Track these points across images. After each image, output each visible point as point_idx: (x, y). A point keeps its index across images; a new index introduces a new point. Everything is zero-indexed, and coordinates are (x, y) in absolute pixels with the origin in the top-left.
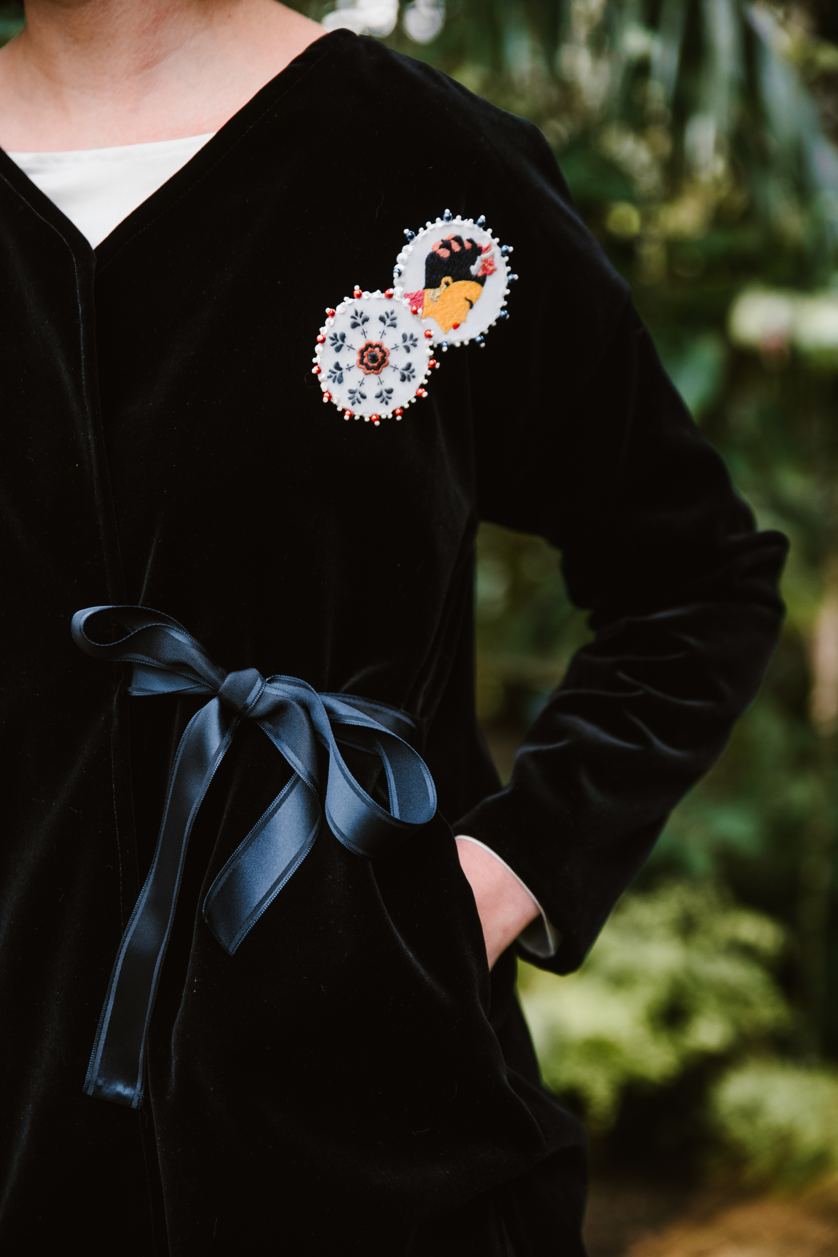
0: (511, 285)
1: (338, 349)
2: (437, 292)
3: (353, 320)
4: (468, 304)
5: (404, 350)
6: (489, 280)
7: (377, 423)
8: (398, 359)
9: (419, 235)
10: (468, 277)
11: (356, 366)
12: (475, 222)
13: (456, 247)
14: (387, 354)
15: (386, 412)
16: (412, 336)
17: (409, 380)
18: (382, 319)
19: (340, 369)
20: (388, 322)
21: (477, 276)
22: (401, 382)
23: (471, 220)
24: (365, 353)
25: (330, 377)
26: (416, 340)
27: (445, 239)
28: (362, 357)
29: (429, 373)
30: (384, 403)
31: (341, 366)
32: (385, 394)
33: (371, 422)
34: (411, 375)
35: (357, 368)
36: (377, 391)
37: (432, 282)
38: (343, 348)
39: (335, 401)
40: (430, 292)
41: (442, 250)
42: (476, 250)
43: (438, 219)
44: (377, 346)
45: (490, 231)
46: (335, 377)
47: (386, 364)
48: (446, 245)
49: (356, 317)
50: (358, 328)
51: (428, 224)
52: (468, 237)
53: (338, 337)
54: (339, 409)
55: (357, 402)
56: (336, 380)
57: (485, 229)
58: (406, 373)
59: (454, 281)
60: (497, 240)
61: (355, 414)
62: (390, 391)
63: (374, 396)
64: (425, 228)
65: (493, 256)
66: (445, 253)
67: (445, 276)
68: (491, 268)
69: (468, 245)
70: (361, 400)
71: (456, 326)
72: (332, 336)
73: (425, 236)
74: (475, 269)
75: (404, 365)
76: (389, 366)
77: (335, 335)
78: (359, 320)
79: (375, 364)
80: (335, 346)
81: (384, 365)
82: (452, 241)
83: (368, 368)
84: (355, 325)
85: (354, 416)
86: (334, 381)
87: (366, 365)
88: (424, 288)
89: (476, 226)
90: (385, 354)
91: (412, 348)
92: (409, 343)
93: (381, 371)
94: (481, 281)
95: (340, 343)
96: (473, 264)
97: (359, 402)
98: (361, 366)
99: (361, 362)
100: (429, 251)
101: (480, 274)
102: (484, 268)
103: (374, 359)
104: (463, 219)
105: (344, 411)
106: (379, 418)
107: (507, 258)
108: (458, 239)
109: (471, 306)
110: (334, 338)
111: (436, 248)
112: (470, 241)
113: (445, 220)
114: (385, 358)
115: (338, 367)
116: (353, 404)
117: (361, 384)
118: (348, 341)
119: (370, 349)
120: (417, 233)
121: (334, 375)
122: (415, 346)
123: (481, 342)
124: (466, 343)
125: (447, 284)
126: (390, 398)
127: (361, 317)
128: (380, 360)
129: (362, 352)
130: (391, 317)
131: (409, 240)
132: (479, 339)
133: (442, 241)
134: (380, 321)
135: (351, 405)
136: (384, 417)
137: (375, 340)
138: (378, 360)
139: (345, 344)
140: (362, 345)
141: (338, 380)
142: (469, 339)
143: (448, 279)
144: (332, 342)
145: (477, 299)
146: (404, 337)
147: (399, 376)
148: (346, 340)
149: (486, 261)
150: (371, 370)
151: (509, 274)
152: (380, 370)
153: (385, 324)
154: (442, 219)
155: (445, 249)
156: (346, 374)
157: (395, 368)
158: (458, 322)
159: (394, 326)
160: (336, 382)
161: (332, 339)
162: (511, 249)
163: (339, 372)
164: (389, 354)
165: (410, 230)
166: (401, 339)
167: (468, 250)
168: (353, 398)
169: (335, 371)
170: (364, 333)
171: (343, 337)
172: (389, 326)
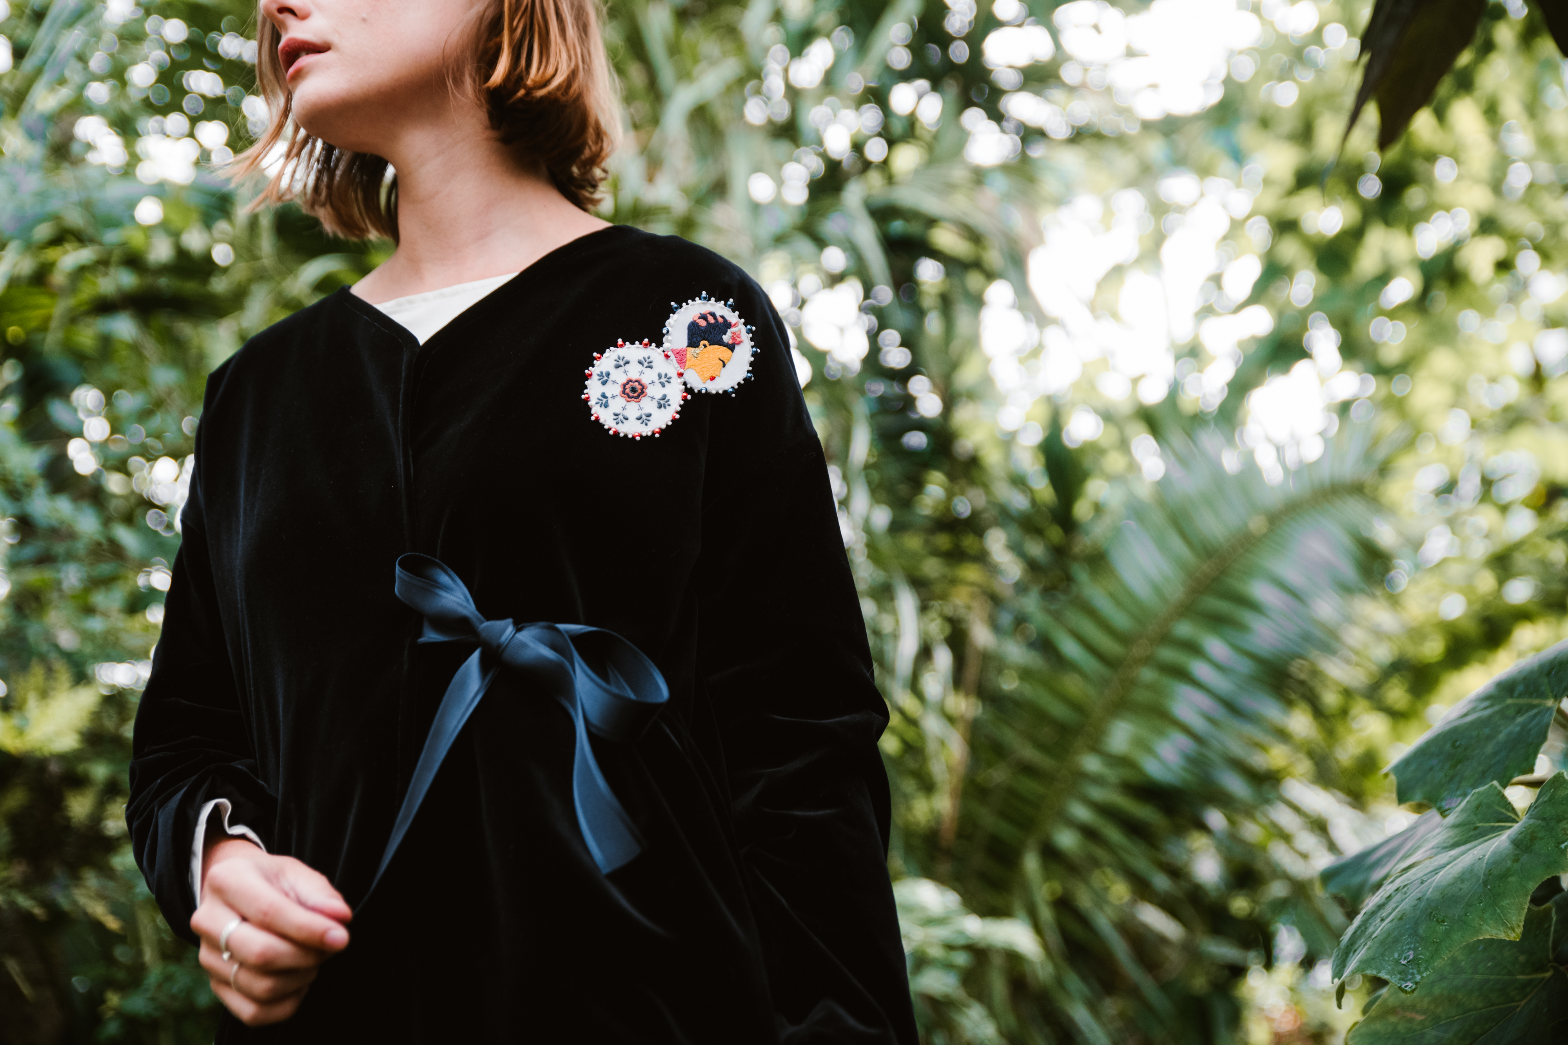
0: (754, 355)
1: (604, 383)
2: (697, 350)
3: (616, 362)
4: (721, 363)
5: (660, 385)
6: (737, 348)
7: (638, 438)
8: (655, 391)
9: (682, 308)
10: (721, 343)
11: (619, 395)
12: (725, 305)
13: (711, 320)
14: (645, 388)
15: (647, 431)
16: (666, 375)
17: (665, 407)
18: (640, 362)
19: (606, 397)
20: (646, 364)
21: (728, 343)
22: (658, 409)
23: (722, 302)
24: (627, 386)
25: (597, 403)
26: (670, 378)
27: (702, 313)
28: (624, 388)
29: (682, 403)
30: (644, 424)
31: (607, 395)
32: (644, 417)
33: (634, 437)
34: (666, 404)
35: (620, 397)
36: (638, 415)
37: (693, 343)
38: (608, 382)
39: (601, 421)
40: (691, 350)
41: (700, 320)
42: (727, 325)
43: (697, 299)
44: (637, 381)
45: (737, 313)
46: (602, 403)
47: (644, 394)
48: (703, 317)
49: (619, 360)
50: (620, 368)
51: (690, 301)
52: (721, 314)
53: (604, 374)
54: (606, 427)
55: (620, 422)
56: (603, 405)
57: (734, 312)
58: (662, 402)
59: (710, 345)
60: (743, 320)
61: (620, 431)
62: (649, 415)
63: (635, 418)
64: (687, 304)
65: (740, 331)
66: (703, 323)
67: (703, 340)
68: (739, 339)
69: (720, 320)
70: (624, 421)
71: (713, 378)
72: (599, 373)
73: (687, 308)
74: (726, 338)
75: (660, 396)
76: (647, 396)
77: (602, 373)
78: (622, 363)
79: (636, 395)
80: (601, 381)
81: (643, 395)
82: (708, 315)
83: (629, 397)
84: (618, 367)
85: (619, 433)
86: (601, 406)
87: (628, 395)
88: (687, 347)
89: (727, 308)
90: (643, 387)
91: (666, 384)
92: (664, 380)
93: (640, 400)
94: (731, 347)
95: (606, 378)
96: (725, 334)
97: (623, 423)
98: (623, 395)
99: (624, 392)
100: (691, 320)
101: (730, 342)
102: (733, 338)
103: (634, 390)
104: (716, 301)
105: (610, 429)
106: (641, 436)
107: (751, 335)
108: (713, 315)
109: (724, 366)
110: (601, 375)
111: (696, 319)
112: (722, 317)
113: (702, 299)
114: (644, 390)
115: (604, 396)
116: (617, 423)
117: (624, 409)
118: (612, 378)
119: (630, 383)
120: (681, 307)
121: (601, 402)
122: (669, 382)
123: (732, 393)
124: (721, 392)
125: (705, 346)
126: (649, 421)
127: (623, 360)
128: (639, 391)
129: (624, 386)
130: (648, 361)
131: (675, 310)
132: (731, 390)
133: (701, 314)
134: (639, 364)
135: (615, 424)
136: (644, 434)
137: (634, 377)
138: (638, 391)
139: (610, 380)
140: (625, 381)
141: (604, 405)
142: (723, 390)
143: (706, 343)
144: (599, 377)
145: (729, 360)
146: (660, 376)
147: (656, 404)
148: (610, 376)
149: (734, 333)
150: (632, 398)
151: (752, 347)
152: (640, 398)
153: (643, 366)
154: (700, 299)
155: (702, 320)
156: (610, 401)
157: (653, 398)
158: (714, 376)
159: (651, 367)
160: (603, 407)
161: (598, 375)
162: (754, 328)
163: (605, 400)
164: (647, 387)
165: (675, 303)
166: (658, 377)
167: (720, 323)
168: (617, 419)
169: (602, 399)
170: (625, 372)
171: (608, 374)
172: (646, 367)
